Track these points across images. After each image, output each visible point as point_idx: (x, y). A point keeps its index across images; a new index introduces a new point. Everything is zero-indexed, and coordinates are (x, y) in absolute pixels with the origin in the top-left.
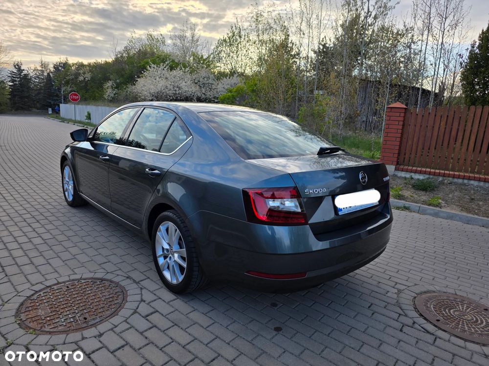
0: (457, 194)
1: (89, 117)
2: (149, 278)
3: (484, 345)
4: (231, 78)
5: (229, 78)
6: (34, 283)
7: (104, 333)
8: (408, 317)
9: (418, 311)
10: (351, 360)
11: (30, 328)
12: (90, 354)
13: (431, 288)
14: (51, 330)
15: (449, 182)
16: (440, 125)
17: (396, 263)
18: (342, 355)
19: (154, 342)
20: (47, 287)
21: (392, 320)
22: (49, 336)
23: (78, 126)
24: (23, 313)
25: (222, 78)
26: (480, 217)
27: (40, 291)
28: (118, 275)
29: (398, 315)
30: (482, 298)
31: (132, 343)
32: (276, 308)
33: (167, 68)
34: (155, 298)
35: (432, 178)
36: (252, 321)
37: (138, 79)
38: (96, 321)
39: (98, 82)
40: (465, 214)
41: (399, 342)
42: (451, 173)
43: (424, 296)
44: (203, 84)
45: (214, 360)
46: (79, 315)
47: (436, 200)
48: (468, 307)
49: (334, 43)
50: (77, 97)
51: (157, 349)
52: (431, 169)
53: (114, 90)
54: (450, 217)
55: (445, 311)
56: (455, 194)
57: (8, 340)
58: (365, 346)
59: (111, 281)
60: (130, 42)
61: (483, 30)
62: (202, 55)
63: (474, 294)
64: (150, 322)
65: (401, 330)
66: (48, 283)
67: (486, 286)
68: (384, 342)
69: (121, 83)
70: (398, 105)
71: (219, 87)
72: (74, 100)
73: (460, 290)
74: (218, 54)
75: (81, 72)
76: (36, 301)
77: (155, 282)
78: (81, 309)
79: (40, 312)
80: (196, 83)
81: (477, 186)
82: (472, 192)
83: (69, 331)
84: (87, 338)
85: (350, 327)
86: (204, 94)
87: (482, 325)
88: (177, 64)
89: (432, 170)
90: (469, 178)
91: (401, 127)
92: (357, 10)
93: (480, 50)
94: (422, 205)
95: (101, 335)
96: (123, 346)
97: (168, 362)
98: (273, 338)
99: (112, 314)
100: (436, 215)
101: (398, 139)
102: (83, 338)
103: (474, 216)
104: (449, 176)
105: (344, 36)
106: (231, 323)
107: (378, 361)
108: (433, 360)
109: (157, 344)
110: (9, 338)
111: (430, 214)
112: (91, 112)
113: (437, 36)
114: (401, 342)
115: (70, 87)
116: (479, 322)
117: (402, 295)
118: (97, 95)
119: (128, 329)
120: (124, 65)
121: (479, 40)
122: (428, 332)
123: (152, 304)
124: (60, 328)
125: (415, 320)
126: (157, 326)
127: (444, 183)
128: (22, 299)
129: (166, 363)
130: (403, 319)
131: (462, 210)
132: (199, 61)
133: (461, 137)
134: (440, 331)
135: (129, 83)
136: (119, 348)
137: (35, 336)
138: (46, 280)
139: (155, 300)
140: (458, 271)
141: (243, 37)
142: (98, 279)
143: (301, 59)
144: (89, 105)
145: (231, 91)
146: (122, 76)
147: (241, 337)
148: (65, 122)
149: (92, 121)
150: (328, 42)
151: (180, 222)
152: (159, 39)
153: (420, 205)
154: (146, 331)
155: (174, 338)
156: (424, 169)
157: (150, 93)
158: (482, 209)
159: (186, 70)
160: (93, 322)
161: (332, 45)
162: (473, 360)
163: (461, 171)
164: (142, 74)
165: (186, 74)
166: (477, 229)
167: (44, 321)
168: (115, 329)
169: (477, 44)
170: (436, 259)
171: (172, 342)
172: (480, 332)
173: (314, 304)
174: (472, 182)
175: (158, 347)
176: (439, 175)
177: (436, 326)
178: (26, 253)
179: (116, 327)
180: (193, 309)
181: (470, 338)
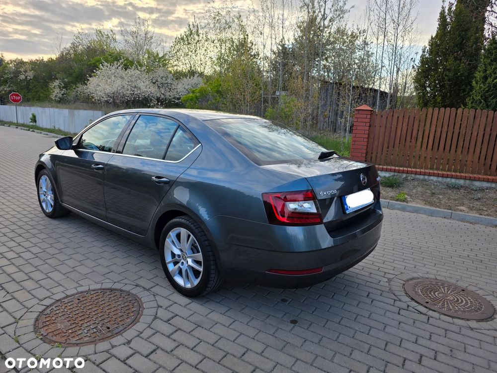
0: (419, 189)
1: (34, 119)
2: (158, 285)
3: (468, 320)
4: (192, 77)
5: (190, 78)
6: (41, 298)
7: (132, 340)
8: (402, 301)
9: (410, 296)
10: (364, 342)
11: (55, 342)
12: (125, 360)
13: (415, 275)
14: (78, 342)
15: (412, 178)
16: (402, 125)
17: (380, 255)
18: (355, 339)
19: (184, 343)
20: (57, 301)
21: (389, 305)
22: (78, 348)
23: (22, 129)
24: (41, 328)
25: (182, 77)
26: (442, 210)
27: (51, 305)
28: (126, 284)
29: (393, 301)
30: (458, 281)
31: (163, 347)
32: (287, 303)
33: (121, 67)
34: (171, 303)
35: (397, 175)
36: (268, 316)
37: (90, 79)
38: (119, 330)
39: (42, 81)
40: (428, 207)
41: (400, 323)
42: (413, 170)
43: (411, 282)
44: (162, 83)
45: (244, 354)
46: (100, 325)
47: (402, 195)
48: (448, 290)
49: (292, 44)
50: (19, 98)
51: (188, 350)
52: (395, 166)
53: (62, 90)
54: (416, 211)
55: (431, 294)
56: (418, 190)
57: (37, 356)
58: (372, 329)
59: (122, 291)
60: (76, 38)
61: (432, 37)
62: (157, 53)
63: (451, 278)
64: (173, 326)
65: (399, 314)
66: (57, 297)
67: (458, 270)
68: (387, 325)
69: (69, 83)
70: (364, 107)
71: (179, 87)
72: (15, 101)
73: (439, 275)
74: (176, 53)
75: (22, 70)
76: (51, 316)
77: (165, 288)
78: (101, 319)
79: (59, 326)
80: (154, 83)
81: (436, 182)
82: (433, 187)
83: (96, 341)
84: (116, 346)
85: (356, 315)
86: (163, 94)
87: (463, 304)
88: (132, 63)
89: (397, 168)
90: (429, 175)
91: (367, 128)
92: (314, 12)
93: (430, 55)
94: (390, 201)
95: (129, 342)
96: (155, 350)
97: (203, 360)
98: (291, 330)
99: (133, 322)
100: (403, 209)
101: (366, 140)
102: (113, 347)
103: (435, 209)
104: (412, 172)
105: (302, 37)
106: (251, 320)
107: (386, 341)
108: (431, 336)
109: (187, 345)
110: (37, 353)
111: (398, 209)
112: (36, 114)
113: (392, 41)
114: (401, 323)
115: (9, 86)
116: (460, 301)
117: (392, 283)
118: (41, 95)
119: (154, 334)
120: (71, 63)
121: (429, 45)
122: (421, 313)
123: (170, 309)
124: (86, 339)
125: (409, 303)
126: (182, 328)
127: (407, 179)
128: (35, 315)
129: (201, 362)
130: (398, 303)
131: (425, 204)
132: (155, 59)
133: (421, 137)
134: (431, 312)
135: (78, 82)
136: (152, 352)
137: (63, 349)
138: (53, 294)
139: (171, 305)
140: (434, 259)
141: (201, 35)
142: (108, 289)
143: (262, 60)
144: (33, 106)
145: (193, 92)
146: (71, 75)
147: (263, 332)
148: (5, 125)
149: (38, 124)
150: (287, 43)
151: (194, 228)
152: (110, 35)
153: (388, 201)
154: (172, 334)
155: (201, 338)
156: (389, 167)
157: (105, 93)
158: (442, 202)
159: (143, 69)
160: (117, 331)
161: (290, 46)
162: (462, 333)
163: (422, 168)
164: (94, 72)
165: (142, 73)
166: (440, 220)
167: (67, 334)
168: (141, 335)
169: (428, 48)
170: (413, 249)
171: (201, 342)
172: (462, 310)
173: (319, 297)
174: (432, 178)
175: (189, 348)
176: (403, 172)
177: (426, 308)
178: (20, 269)
179: (141, 333)
180: (210, 311)
181: (455, 315)
